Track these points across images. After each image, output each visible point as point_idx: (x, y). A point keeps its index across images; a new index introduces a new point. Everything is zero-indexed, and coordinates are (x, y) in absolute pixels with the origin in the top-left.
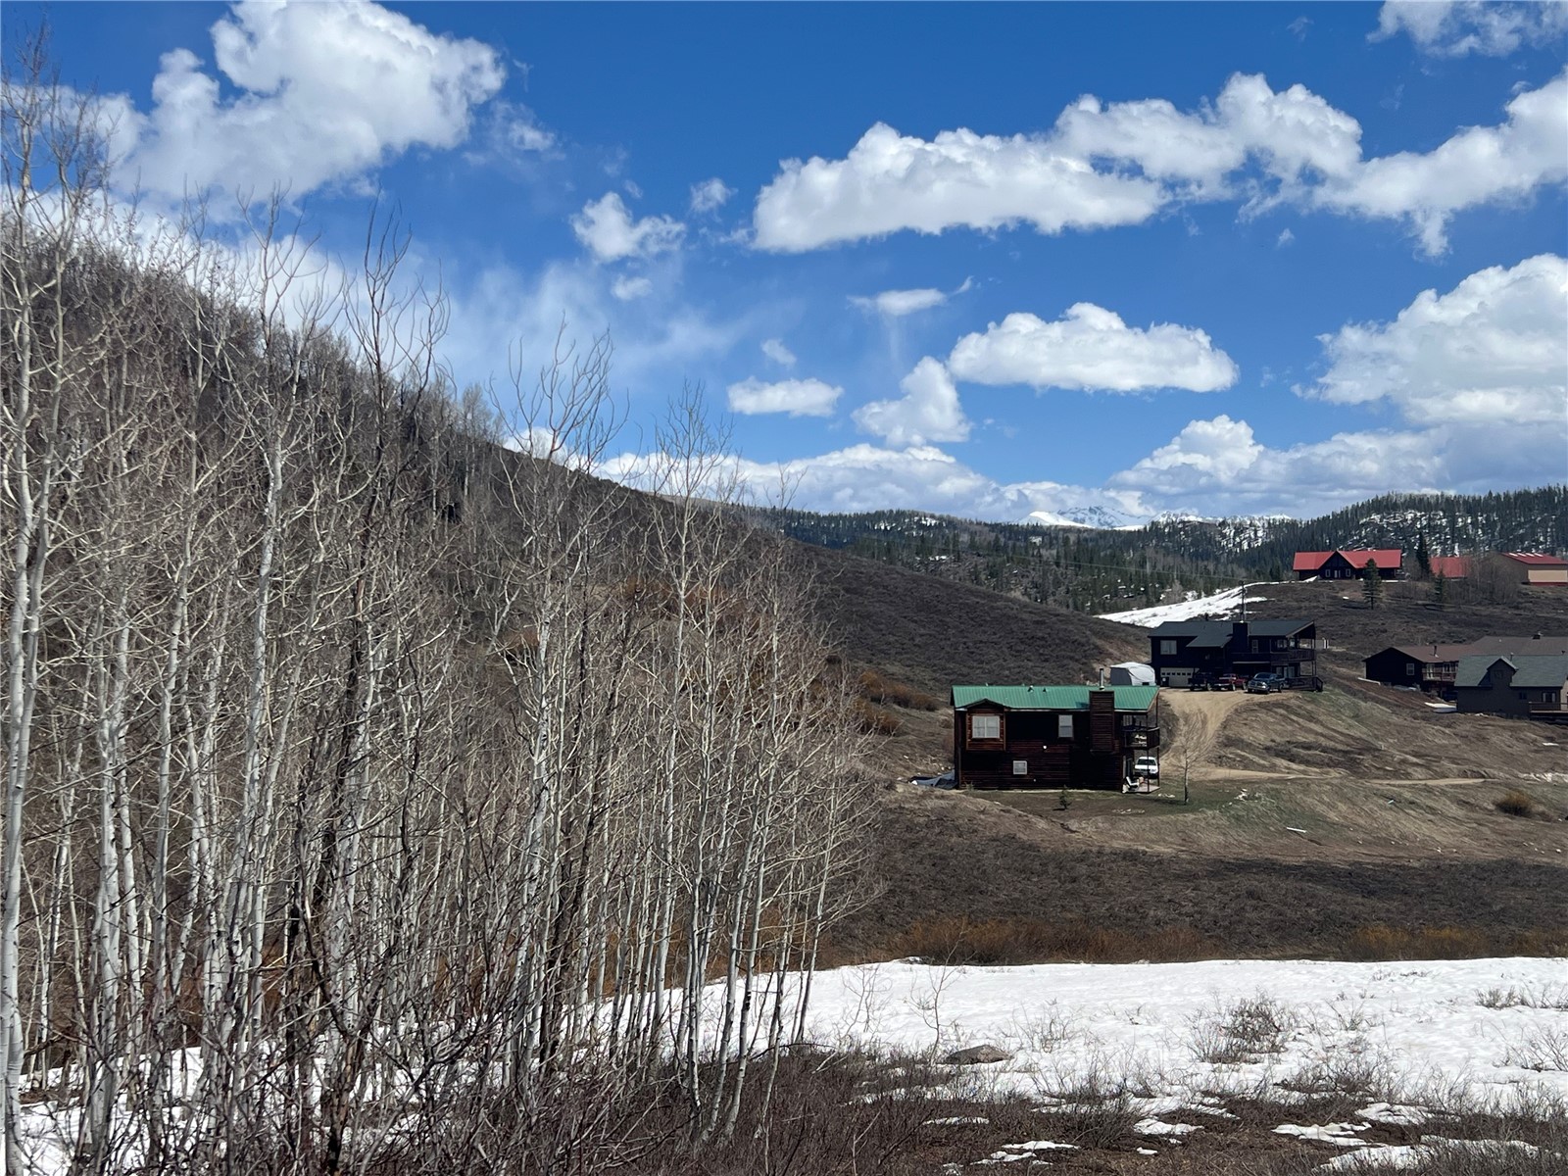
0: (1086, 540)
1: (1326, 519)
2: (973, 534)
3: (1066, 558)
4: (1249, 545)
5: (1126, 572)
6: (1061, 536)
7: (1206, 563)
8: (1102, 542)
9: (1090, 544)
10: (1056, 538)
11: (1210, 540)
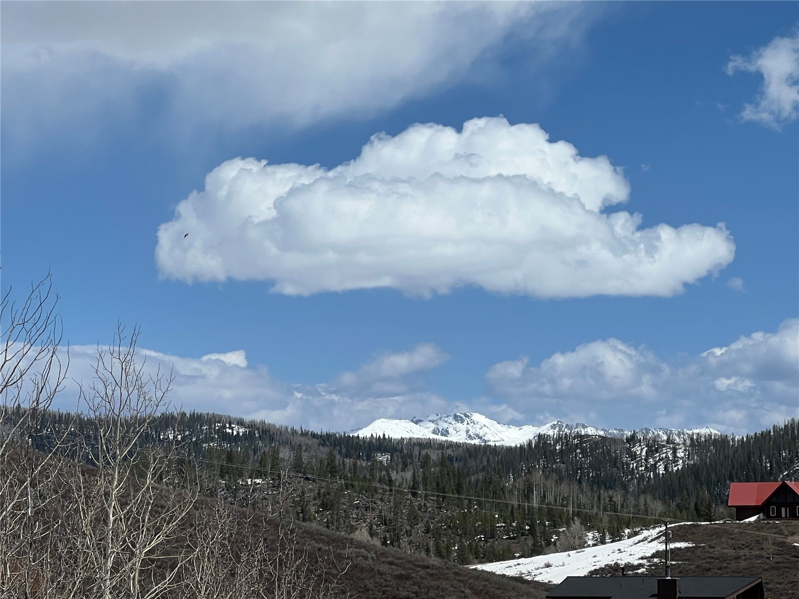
0: (450, 459)
1: (765, 435)
2: (298, 449)
3: (425, 484)
4: (666, 468)
5: (507, 505)
6: (416, 452)
7: (610, 493)
8: (472, 463)
9: (456, 465)
10: (411, 456)
11: (615, 462)
